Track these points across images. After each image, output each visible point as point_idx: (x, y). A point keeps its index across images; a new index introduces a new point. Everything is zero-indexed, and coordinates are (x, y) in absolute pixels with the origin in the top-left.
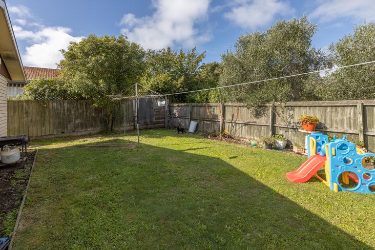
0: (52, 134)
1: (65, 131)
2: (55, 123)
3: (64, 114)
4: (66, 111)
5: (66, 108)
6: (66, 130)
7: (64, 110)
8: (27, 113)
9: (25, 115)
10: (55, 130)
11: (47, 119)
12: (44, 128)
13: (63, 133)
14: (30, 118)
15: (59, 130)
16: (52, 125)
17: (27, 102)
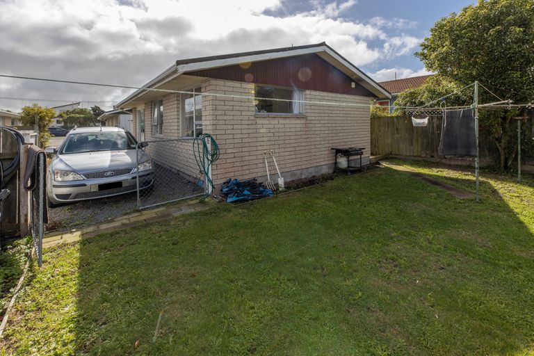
0: (420, 156)
1: (435, 155)
2: (423, 143)
3: (433, 133)
4: (435, 129)
5: (435, 125)
6: (435, 153)
7: (433, 127)
8: (397, 129)
9: (395, 132)
10: (423, 152)
11: (415, 137)
12: (412, 148)
13: (432, 157)
14: (399, 135)
15: (428, 152)
16: (420, 145)
17: (397, 117)
